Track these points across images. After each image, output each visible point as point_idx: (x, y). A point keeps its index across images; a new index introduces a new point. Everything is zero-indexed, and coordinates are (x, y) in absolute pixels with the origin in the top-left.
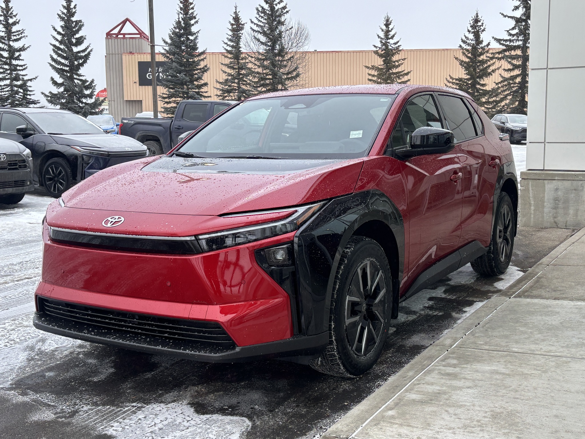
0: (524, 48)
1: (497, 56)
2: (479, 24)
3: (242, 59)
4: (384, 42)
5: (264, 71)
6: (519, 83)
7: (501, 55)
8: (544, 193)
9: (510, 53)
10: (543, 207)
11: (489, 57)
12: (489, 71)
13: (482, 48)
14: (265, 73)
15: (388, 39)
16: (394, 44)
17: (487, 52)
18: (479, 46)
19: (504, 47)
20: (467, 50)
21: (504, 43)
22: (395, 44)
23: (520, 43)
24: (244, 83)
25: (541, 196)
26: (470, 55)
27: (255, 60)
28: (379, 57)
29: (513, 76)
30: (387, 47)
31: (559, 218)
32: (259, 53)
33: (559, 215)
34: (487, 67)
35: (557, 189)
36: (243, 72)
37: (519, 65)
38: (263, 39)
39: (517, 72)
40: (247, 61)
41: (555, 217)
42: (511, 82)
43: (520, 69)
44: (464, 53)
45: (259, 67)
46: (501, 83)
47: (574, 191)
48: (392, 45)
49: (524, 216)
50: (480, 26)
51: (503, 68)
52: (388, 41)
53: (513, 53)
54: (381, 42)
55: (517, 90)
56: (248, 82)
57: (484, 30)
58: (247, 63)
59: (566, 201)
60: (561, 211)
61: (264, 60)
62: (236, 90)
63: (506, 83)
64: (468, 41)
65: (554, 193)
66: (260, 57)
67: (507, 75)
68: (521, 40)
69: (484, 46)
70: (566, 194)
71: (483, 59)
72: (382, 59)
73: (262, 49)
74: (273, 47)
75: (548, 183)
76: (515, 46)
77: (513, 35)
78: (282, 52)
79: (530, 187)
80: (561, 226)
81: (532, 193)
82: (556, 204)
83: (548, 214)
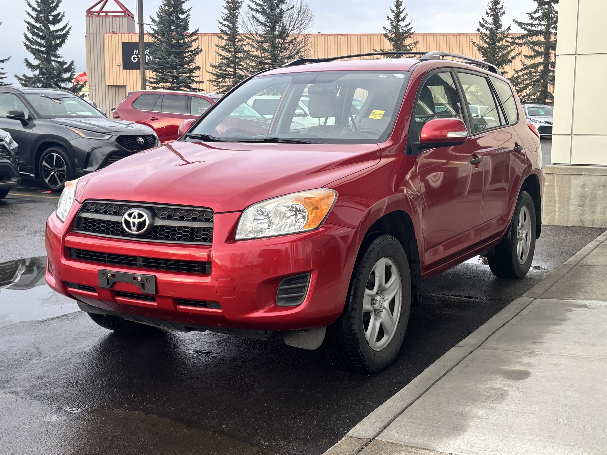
0: (547, 34)
1: (517, 41)
2: (499, 6)
3: (238, 41)
4: (394, 24)
5: (263, 55)
6: (541, 72)
7: (521, 40)
8: (570, 190)
9: (532, 39)
10: (569, 204)
11: (509, 42)
12: (509, 57)
13: (501, 32)
14: (264, 57)
15: (399, 21)
16: (405, 26)
17: (507, 36)
18: (498, 31)
19: (526, 32)
20: (486, 35)
21: (525, 27)
22: (407, 26)
23: (543, 28)
24: (240, 67)
25: (567, 192)
26: (488, 40)
27: (253, 42)
28: (388, 41)
29: (535, 64)
30: (398, 29)
31: (585, 216)
32: (257, 33)
33: (585, 212)
34: (506, 53)
35: (584, 185)
36: (240, 55)
37: (542, 52)
38: (262, 18)
39: (539, 59)
40: (244, 43)
41: (581, 216)
42: (533, 70)
43: (543, 56)
44: (482, 38)
45: (258, 49)
46: (521, 72)
47: (602, 187)
48: (403, 29)
49: (548, 214)
50: (500, 9)
51: (523, 53)
52: (398, 24)
53: (535, 39)
54: (392, 24)
55: (539, 79)
56: (245, 66)
57: (503, 13)
58: (245, 45)
59: (594, 198)
60: (587, 209)
61: (262, 42)
62: (231, 75)
63: (526, 71)
64: (486, 25)
65: (581, 189)
66: (259, 38)
67: (528, 62)
68: (544, 25)
69: (504, 31)
70: (594, 191)
71: (502, 45)
72: (392, 43)
73: (261, 30)
74: (273, 29)
75: (575, 178)
76: (537, 31)
77: (535, 19)
78: (283, 34)
79: (555, 183)
80: (588, 224)
81: (557, 189)
82: (582, 202)
83: (574, 212)
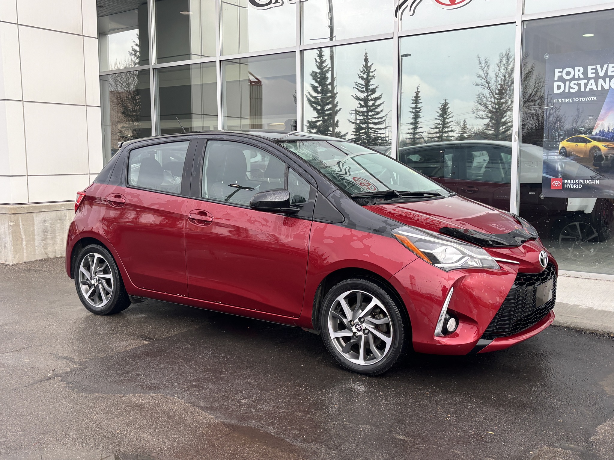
8: (34, 227)
10: (34, 240)
25: (31, 229)
31: (49, 249)
33: (48, 245)
35: (45, 221)
41: (45, 249)
47: (59, 221)
49: (17, 253)
59: (54, 231)
60: (50, 241)
65: (43, 225)
70: (53, 224)
75: (36, 215)
79: (20, 221)
80: (51, 256)
81: (23, 227)
82: (45, 236)
83: (39, 247)
